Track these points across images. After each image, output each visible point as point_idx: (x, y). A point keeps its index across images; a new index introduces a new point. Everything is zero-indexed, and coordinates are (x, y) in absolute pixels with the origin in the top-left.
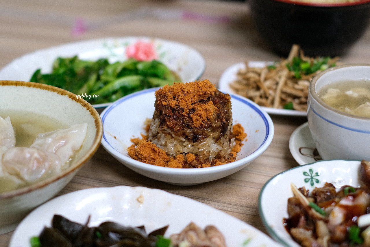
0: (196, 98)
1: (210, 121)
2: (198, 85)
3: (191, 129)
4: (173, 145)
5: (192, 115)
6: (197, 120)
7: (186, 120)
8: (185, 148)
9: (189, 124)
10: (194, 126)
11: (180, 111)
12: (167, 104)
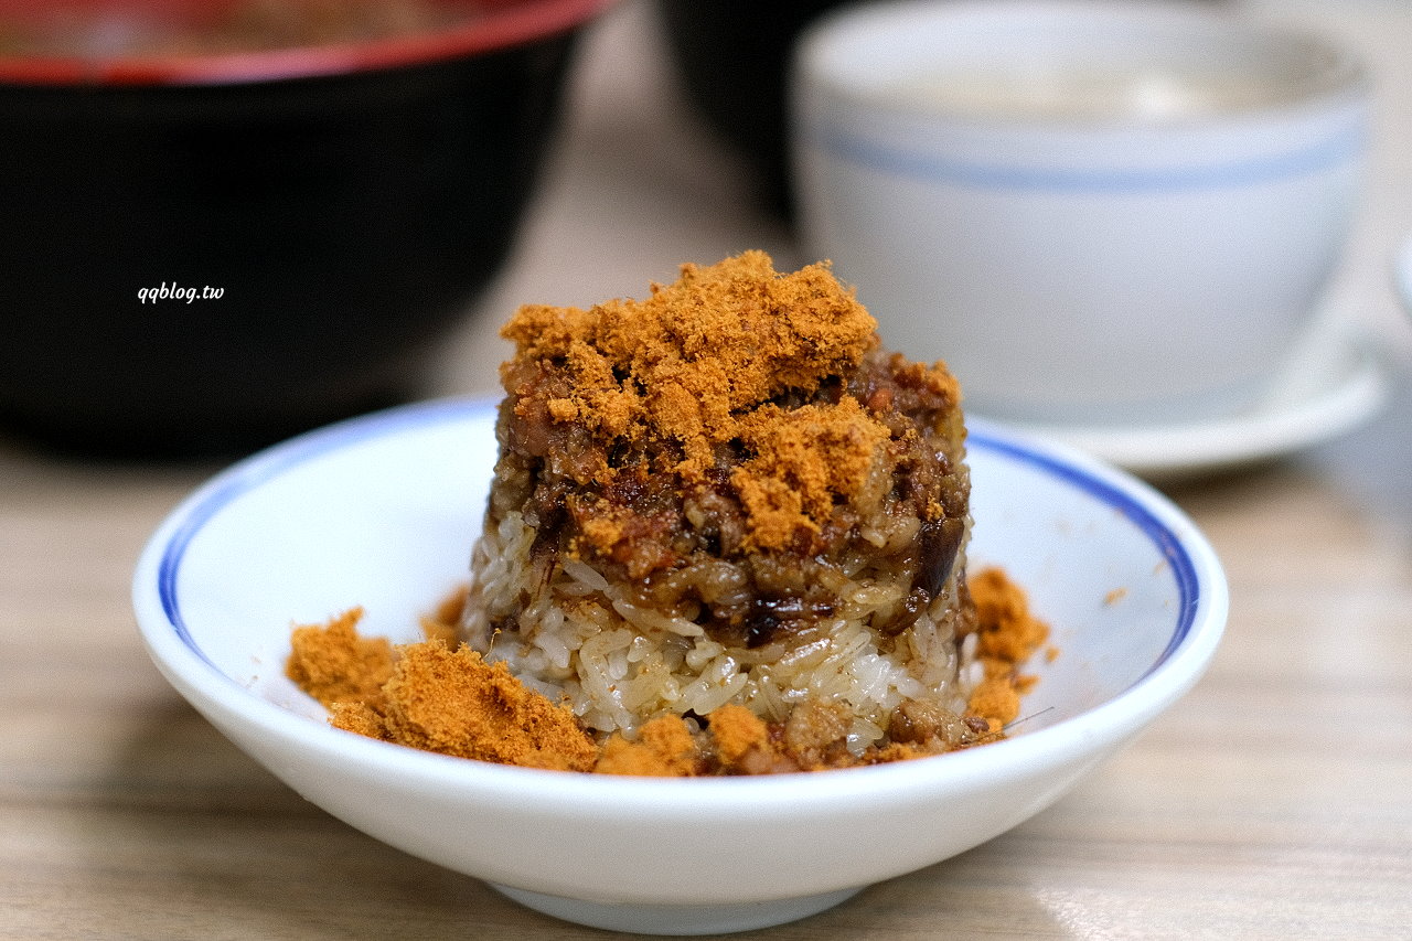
0: (756, 378)
1: (853, 509)
2: (767, 300)
3: (734, 559)
4: (618, 670)
5: (740, 476)
6: (772, 502)
7: (701, 509)
8: (700, 685)
9: (720, 532)
10: (756, 542)
11: (662, 457)
12: (580, 414)
